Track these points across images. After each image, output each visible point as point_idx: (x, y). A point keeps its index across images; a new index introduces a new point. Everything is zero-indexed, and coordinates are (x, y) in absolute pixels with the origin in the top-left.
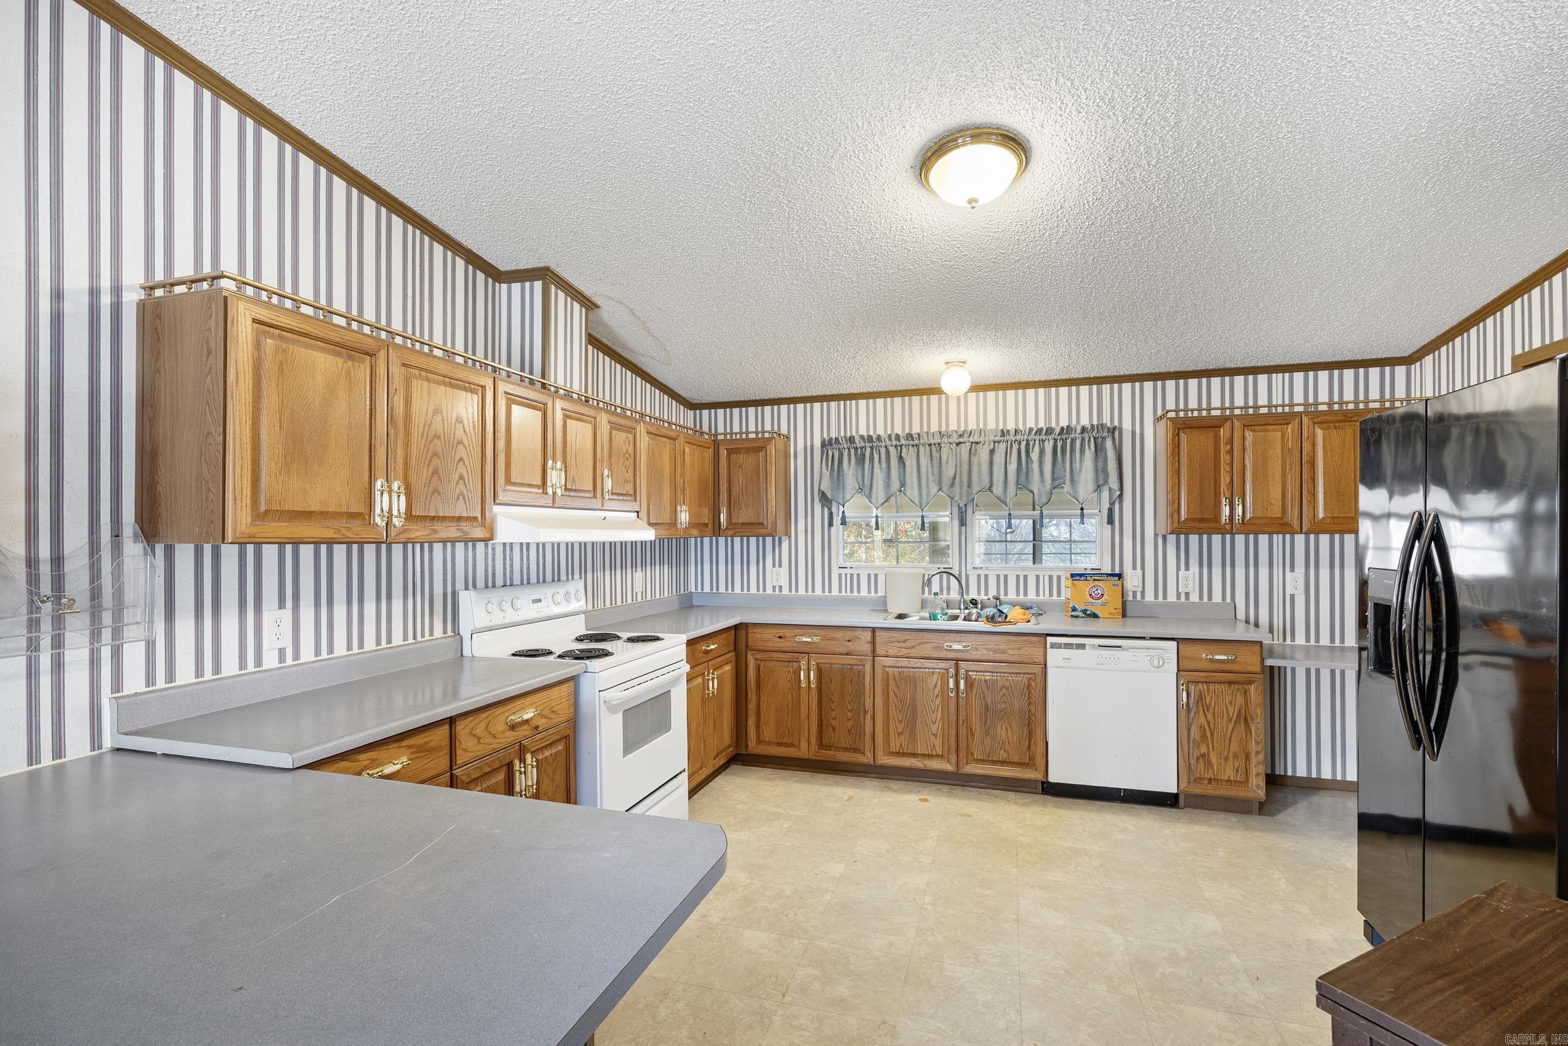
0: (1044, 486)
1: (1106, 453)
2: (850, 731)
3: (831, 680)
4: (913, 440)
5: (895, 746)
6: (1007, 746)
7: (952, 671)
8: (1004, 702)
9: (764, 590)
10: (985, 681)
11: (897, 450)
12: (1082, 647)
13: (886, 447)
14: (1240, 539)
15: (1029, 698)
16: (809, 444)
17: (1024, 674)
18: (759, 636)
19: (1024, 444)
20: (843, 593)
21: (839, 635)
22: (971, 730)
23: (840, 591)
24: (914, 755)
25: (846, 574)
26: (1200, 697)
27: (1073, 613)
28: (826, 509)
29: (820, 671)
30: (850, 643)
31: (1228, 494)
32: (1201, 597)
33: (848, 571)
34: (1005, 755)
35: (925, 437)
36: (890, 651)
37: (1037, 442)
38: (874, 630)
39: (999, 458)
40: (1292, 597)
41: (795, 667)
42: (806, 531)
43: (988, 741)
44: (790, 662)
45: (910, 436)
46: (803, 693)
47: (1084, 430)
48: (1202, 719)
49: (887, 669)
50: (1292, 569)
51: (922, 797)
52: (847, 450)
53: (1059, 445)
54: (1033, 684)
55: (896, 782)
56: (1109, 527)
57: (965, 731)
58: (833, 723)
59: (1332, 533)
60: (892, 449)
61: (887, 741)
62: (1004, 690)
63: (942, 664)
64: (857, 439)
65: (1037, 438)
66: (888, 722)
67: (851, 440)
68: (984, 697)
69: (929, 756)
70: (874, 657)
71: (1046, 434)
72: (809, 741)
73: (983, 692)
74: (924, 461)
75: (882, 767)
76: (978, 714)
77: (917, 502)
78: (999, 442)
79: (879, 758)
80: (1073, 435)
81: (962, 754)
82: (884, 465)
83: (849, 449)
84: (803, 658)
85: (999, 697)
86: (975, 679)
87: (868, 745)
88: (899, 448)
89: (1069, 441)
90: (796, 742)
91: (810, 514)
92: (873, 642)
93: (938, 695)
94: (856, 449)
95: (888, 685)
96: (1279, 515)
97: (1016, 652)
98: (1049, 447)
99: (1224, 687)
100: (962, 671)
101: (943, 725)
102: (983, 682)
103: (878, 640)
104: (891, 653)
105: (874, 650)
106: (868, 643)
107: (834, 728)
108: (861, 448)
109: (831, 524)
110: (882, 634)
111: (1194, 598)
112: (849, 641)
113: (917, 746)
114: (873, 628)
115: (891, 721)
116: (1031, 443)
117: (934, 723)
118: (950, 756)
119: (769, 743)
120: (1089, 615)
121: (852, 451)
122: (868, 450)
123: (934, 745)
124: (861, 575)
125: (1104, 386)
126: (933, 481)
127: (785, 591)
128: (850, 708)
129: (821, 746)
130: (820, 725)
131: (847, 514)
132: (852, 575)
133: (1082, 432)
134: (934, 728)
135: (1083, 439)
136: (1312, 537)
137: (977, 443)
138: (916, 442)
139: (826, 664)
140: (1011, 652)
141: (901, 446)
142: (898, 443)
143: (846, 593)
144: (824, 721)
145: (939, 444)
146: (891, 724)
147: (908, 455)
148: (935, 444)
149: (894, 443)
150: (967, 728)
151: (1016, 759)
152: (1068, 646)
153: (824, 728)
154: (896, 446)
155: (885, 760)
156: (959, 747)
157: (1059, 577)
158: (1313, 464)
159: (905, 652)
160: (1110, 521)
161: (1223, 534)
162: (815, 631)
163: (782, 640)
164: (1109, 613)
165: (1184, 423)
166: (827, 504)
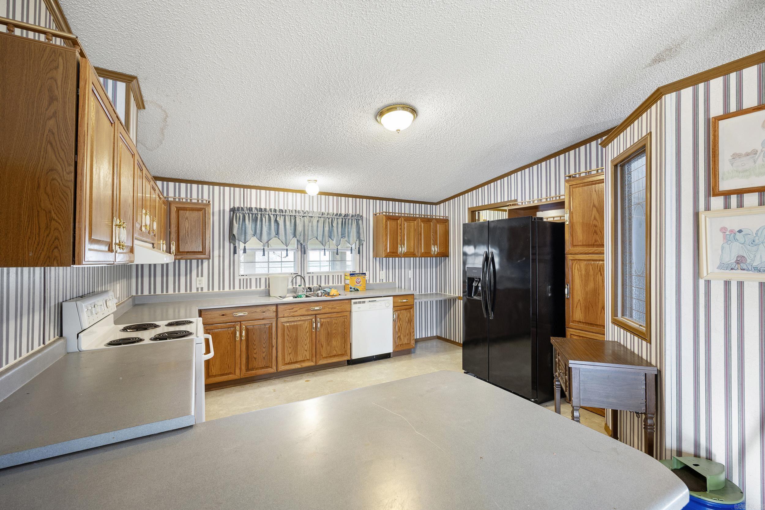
0: (339, 238)
1: (359, 226)
2: (264, 358)
3: (254, 334)
4: (283, 213)
5: (287, 360)
6: (336, 348)
7: (314, 320)
8: (335, 330)
9: (191, 290)
10: (328, 322)
11: (274, 217)
12: (364, 302)
13: (269, 215)
14: (403, 259)
15: (345, 326)
16: (222, 209)
17: (343, 316)
18: (209, 316)
19: (331, 219)
20: (242, 289)
21: (259, 310)
22: (322, 344)
23: (240, 288)
24: (296, 362)
25: (243, 279)
26: (398, 316)
27: (351, 290)
28: (232, 245)
29: (247, 330)
30: (264, 313)
31: (400, 244)
32: (386, 281)
33: (245, 277)
34: (336, 352)
35: (288, 212)
36: (285, 314)
37: (336, 219)
38: (277, 305)
39: (321, 224)
40: (410, 278)
41: (232, 330)
42: (219, 256)
43: (329, 348)
44: (229, 328)
45: (281, 211)
46: (238, 344)
47: (352, 216)
48: (399, 324)
49: (283, 324)
50: (410, 270)
51: (306, 380)
52: (247, 214)
53: (344, 221)
54: (346, 320)
55: (287, 377)
56: (359, 255)
57: (319, 346)
58: (255, 356)
59: (425, 257)
60: (272, 216)
61: (284, 359)
62: (335, 325)
63: (309, 317)
64: (253, 209)
65: (336, 217)
66: (284, 349)
67: (250, 209)
68: (327, 329)
69: (303, 361)
70: (277, 318)
71: (339, 216)
72: (240, 369)
73: (327, 327)
74: (288, 223)
75: (281, 372)
76: (325, 337)
77: (284, 242)
78: (321, 217)
79: (280, 368)
80: (348, 218)
81: (318, 357)
82: (267, 223)
83: (249, 214)
84: (237, 324)
85: (333, 328)
86: (323, 322)
87: (274, 363)
88: (275, 216)
89: (347, 220)
90: (233, 372)
91: (222, 246)
92: (277, 311)
93: (307, 332)
94: (252, 214)
95: (284, 331)
96: (413, 251)
97: (340, 308)
98: (340, 221)
99: (405, 311)
100: (318, 319)
101: (309, 345)
102: (327, 322)
103: (279, 310)
104: (286, 315)
105: (277, 315)
106: (274, 312)
107: (255, 358)
108: (256, 214)
109: (235, 252)
110: (281, 307)
111: (384, 281)
112: (264, 312)
113: (298, 357)
114: (277, 304)
115: (285, 348)
116: (333, 219)
117: (306, 345)
118: (313, 359)
119: (215, 376)
120: (356, 290)
121: (251, 215)
122: (259, 215)
123: (306, 355)
124: (252, 279)
125: (357, 199)
126: (291, 233)
127: (205, 290)
128: (264, 346)
129: (248, 369)
130: (248, 358)
131: (246, 248)
132: (247, 279)
133: (352, 217)
134: (306, 348)
135: (352, 219)
136: (420, 258)
137: (312, 217)
138: (284, 214)
139: (251, 326)
140: (337, 308)
141: (276, 215)
142: (275, 213)
143: (243, 288)
144: (250, 356)
145: (295, 216)
146: (285, 350)
147: (280, 220)
148: (293, 216)
149: (273, 213)
150: (320, 344)
151: (340, 353)
152: (360, 302)
153: (250, 359)
154: (274, 215)
155: (282, 368)
156: (315, 354)
157: (341, 276)
158: (421, 234)
159: (292, 314)
160: (359, 253)
161: (399, 257)
162: (244, 309)
163: (224, 316)
164: (362, 289)
165: (389, 217)
166: (233, 242)
